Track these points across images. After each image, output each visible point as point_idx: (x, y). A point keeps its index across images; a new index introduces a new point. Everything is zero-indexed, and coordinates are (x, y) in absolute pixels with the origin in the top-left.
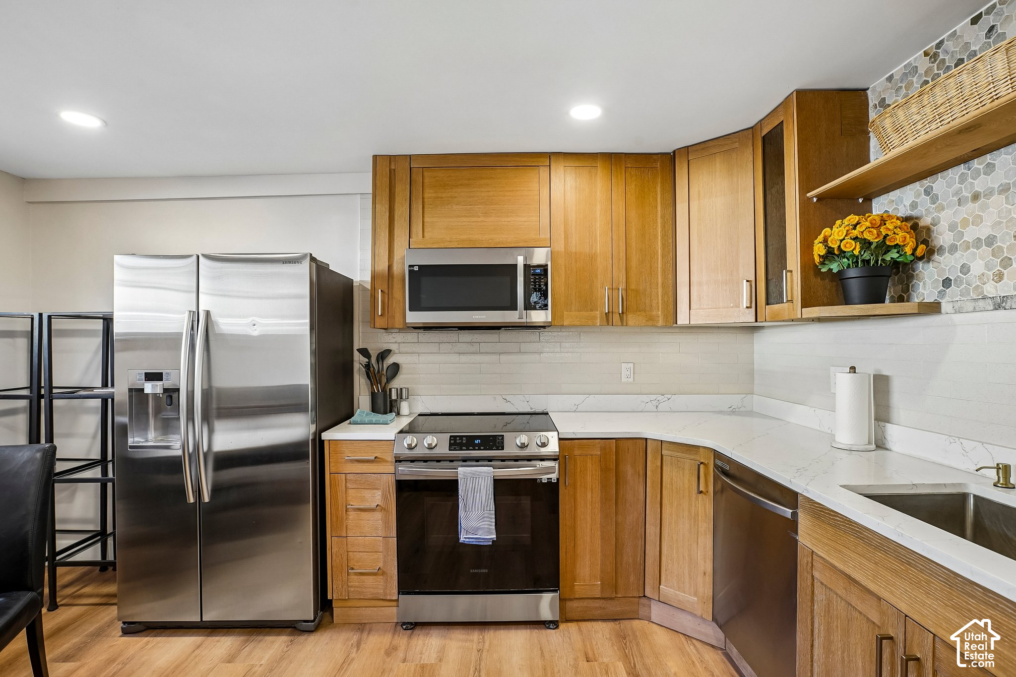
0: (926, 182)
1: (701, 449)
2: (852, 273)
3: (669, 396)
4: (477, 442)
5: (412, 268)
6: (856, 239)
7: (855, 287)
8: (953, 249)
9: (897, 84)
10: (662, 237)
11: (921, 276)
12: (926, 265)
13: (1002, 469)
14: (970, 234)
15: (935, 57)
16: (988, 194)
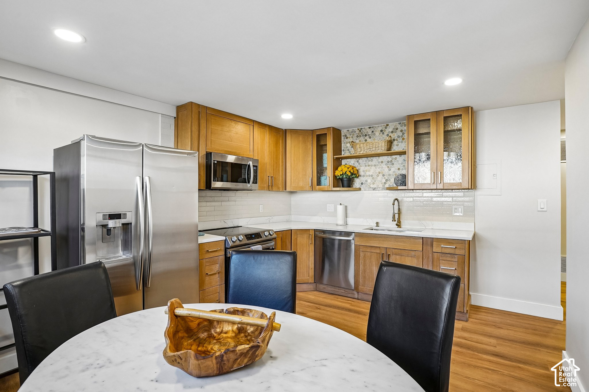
0: (357, 159)
1: (310, 230)
2: (345, 179)
3: (272, 217)
4: (253, 236)
5: (214, 162)
6: (349, 171)
7: (345, 183)
8: (364, 176)
9: (350, 133)
10: (282, 159)
11: (356, 181)
12: (357, 179)
13: (377, 223)
14: (368, 173)
15: (360, 131)
16: (372, 166)
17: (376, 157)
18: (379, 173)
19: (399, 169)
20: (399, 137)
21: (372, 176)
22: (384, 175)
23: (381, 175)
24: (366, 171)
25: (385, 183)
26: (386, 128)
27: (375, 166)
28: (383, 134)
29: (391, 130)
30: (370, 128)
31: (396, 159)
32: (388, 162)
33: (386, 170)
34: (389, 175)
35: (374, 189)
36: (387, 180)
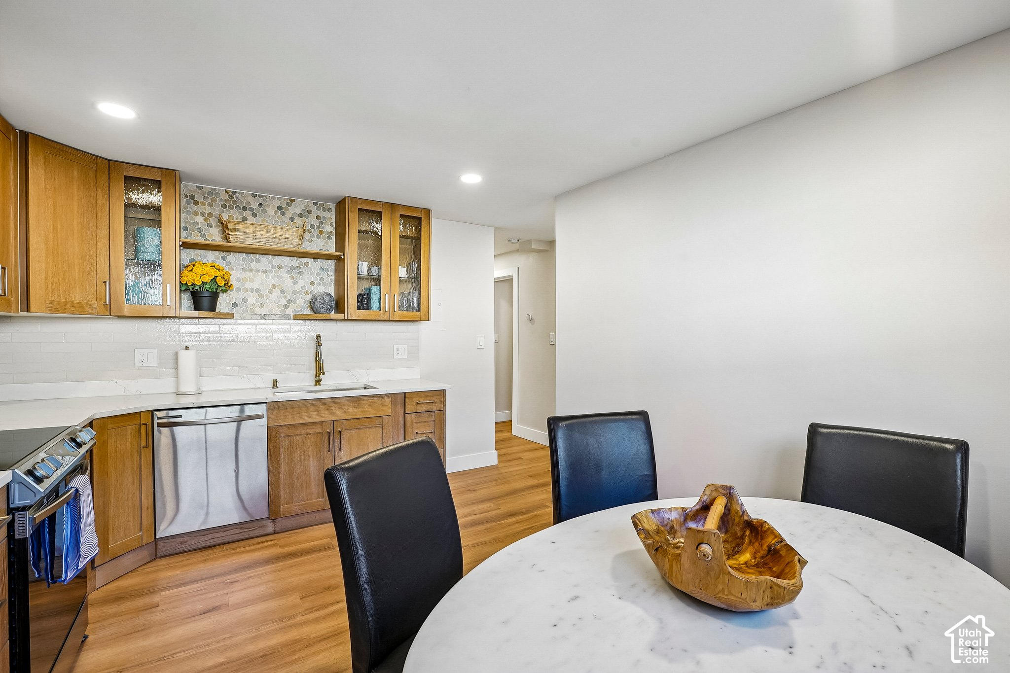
0: (224, 254)
7: (206, 302)
12: (224, 296)
13: (275, 382)
14: (248, 285)
15: (231, 197)
16: (257, 271)
17: (267, 256)
18: (274, 286)
19: (312, 283)
20: (312, 226)
21: (258, 291)
22: (283, 292)
23: (277, 292)
24: (245, 280)
25: (286, 307)
26: (289, 205)
27: (265, 272)
28: (283, 214)
29: (299, 211)
30: (254, 196)
31: (307, 264)
32: (292, 268)
33: (289, 282)
34: (295, 292)
35: (264, 317)
36: (289, 302)
